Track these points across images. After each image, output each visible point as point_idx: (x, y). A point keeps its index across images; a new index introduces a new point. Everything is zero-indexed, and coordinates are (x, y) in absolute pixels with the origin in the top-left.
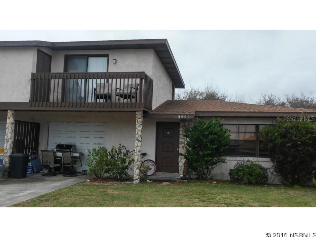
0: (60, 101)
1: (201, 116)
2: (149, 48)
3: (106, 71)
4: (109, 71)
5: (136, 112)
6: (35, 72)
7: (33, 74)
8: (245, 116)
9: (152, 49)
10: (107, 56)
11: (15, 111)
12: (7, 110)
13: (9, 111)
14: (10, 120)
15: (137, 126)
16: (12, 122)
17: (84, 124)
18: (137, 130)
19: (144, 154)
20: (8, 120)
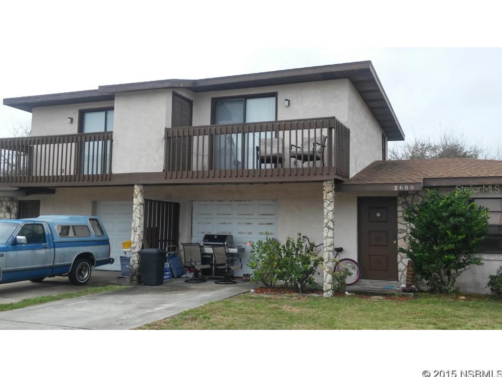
0: (206, 169)
1: (434, 185)
2: (341, 78)
3: (273, 119)
4: (279, 119)
5: (323, 181)
6: (170, 126)
7: (167, 130)
9: (347, 79)
10: (274, 95)
11: (144, 185)
12: (133, 185)
13: (136, 186)
14: (138, 200)
15: (325, 205)
16: (141, 202)
17: (244, 203)
18: (325, 211)
19: (339, 250)
20: (135, 200)
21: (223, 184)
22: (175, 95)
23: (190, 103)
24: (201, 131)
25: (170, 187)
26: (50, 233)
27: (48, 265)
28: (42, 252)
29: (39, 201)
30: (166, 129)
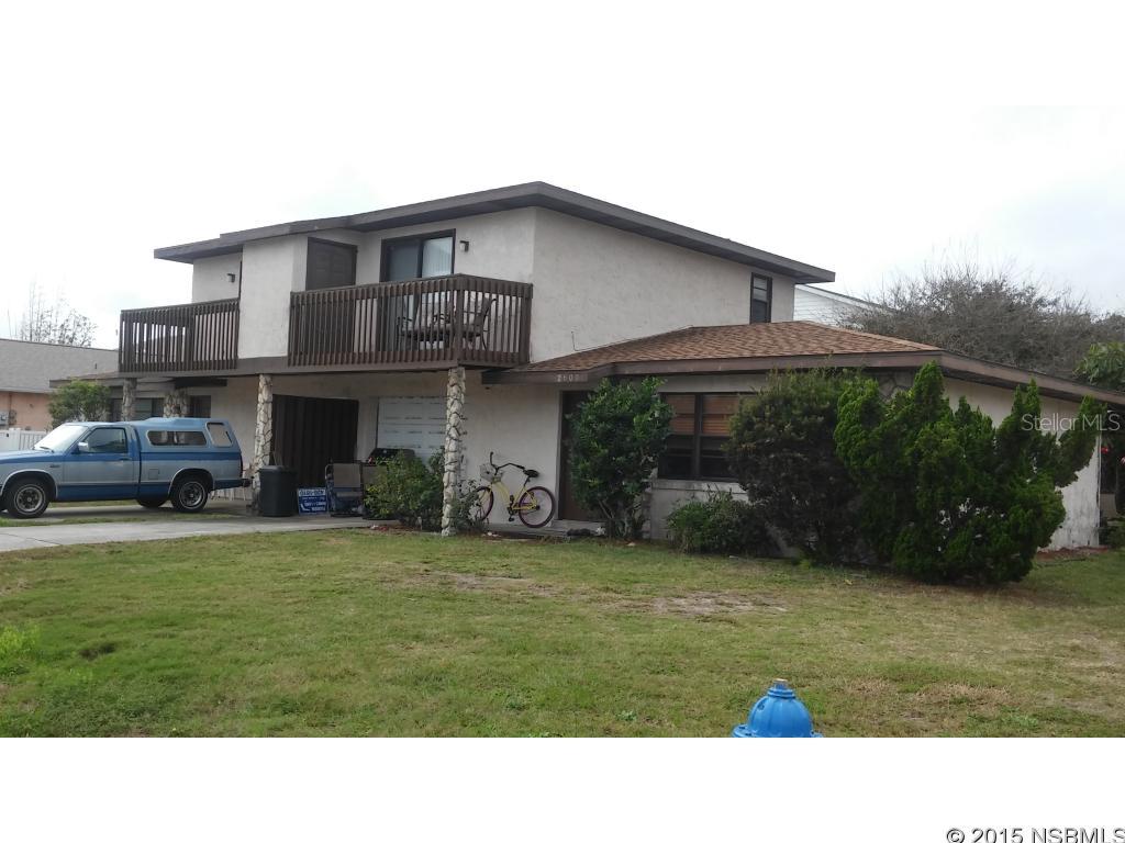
0: (373, 350)
1: (627, 373)
2: (526, 206)
3: (448, 273)
4: (456, 272)
5: (447, 370)
6: (302, 287)
8: (720, 369)
10: (451, 234)
11: (272, 375)
12: (258, 375)
13: (261, 376)
14: (263, 396)
15: (449, 403)
16: (266, 399)
17: (436, 400)
18: (448, 413)
19: (532, 474)
20: (260, 396)
21: (388, 372)
22: (312, 241)
23: (353, 250)
24: (368, 292)
25: (347, 376)
26: (135, 440)
27: (130, 482)
28: (121, 464)
29: (210, 397)
30: (293, 295)
